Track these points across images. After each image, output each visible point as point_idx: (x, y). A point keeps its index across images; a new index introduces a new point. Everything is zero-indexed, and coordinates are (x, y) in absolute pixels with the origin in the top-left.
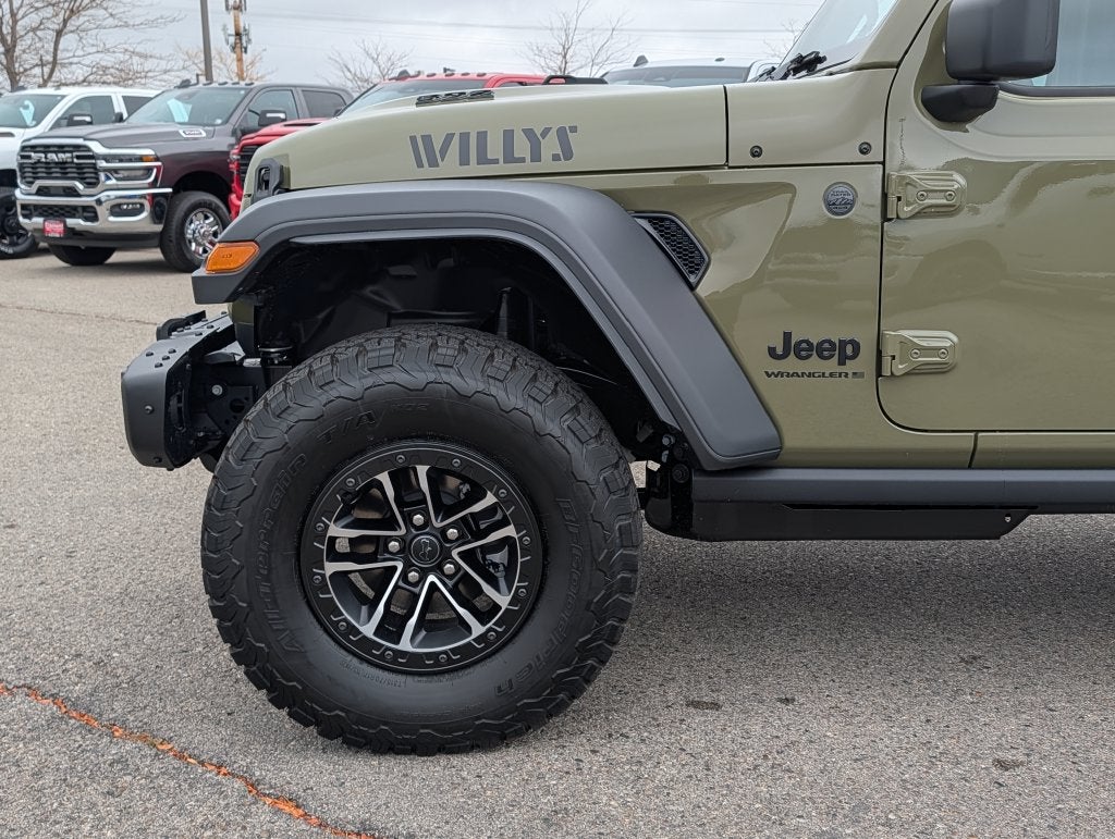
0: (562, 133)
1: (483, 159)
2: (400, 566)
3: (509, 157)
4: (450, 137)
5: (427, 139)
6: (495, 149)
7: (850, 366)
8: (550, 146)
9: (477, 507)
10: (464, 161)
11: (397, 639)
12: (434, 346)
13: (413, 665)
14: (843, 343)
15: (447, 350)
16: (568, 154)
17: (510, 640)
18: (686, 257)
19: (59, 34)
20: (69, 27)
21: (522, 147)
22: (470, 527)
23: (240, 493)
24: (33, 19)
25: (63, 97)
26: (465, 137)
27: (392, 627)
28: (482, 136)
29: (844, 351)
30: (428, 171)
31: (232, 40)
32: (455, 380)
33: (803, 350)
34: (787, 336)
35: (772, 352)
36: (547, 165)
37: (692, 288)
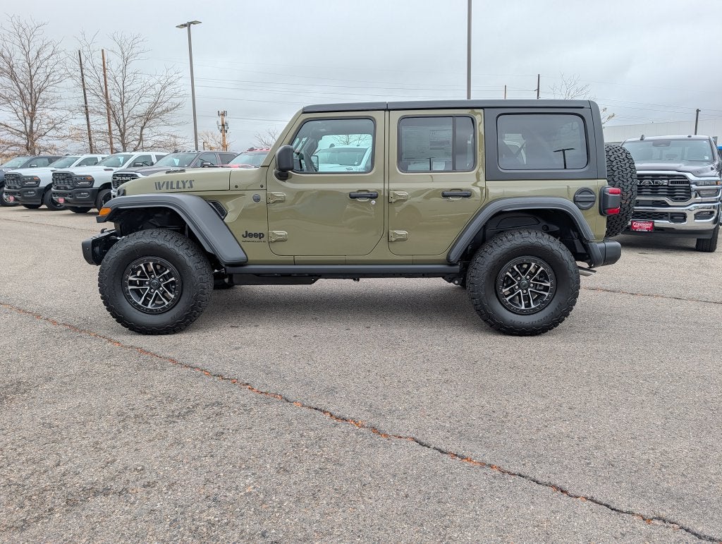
0: (191, 182)
1: (172, 188)
2: (149, 288)
3: (178, 188)
4: (164, 182)
5: (159, 183)
6: (175, 186)
7: (262, 239)
8: (188, 185)
9: (165, 273)
10: (167, 188)
11: (147, 305)
12: (152, 233)
13: (151, 312)
14: (260, 234)
15: (155, 234)
16: (192, 187)
17: (174, 306)
18: (221, 212)
19: (142, 128)
20: (147, 125)
21: (181, 185)
22: (165, 278)
23: (106, 269)
24: (132, 122)
25: (132, 156)
26: (168, 182)
27: (146, 302)
28: (172, 182)
29: (261, 236)
30: (159, 191)
31: (221, 127)
32: (157, 241)
33: (250, 235)
34: (246, 232)
35: (243, 235)
36: (186, 189)
37: (223, 220)
